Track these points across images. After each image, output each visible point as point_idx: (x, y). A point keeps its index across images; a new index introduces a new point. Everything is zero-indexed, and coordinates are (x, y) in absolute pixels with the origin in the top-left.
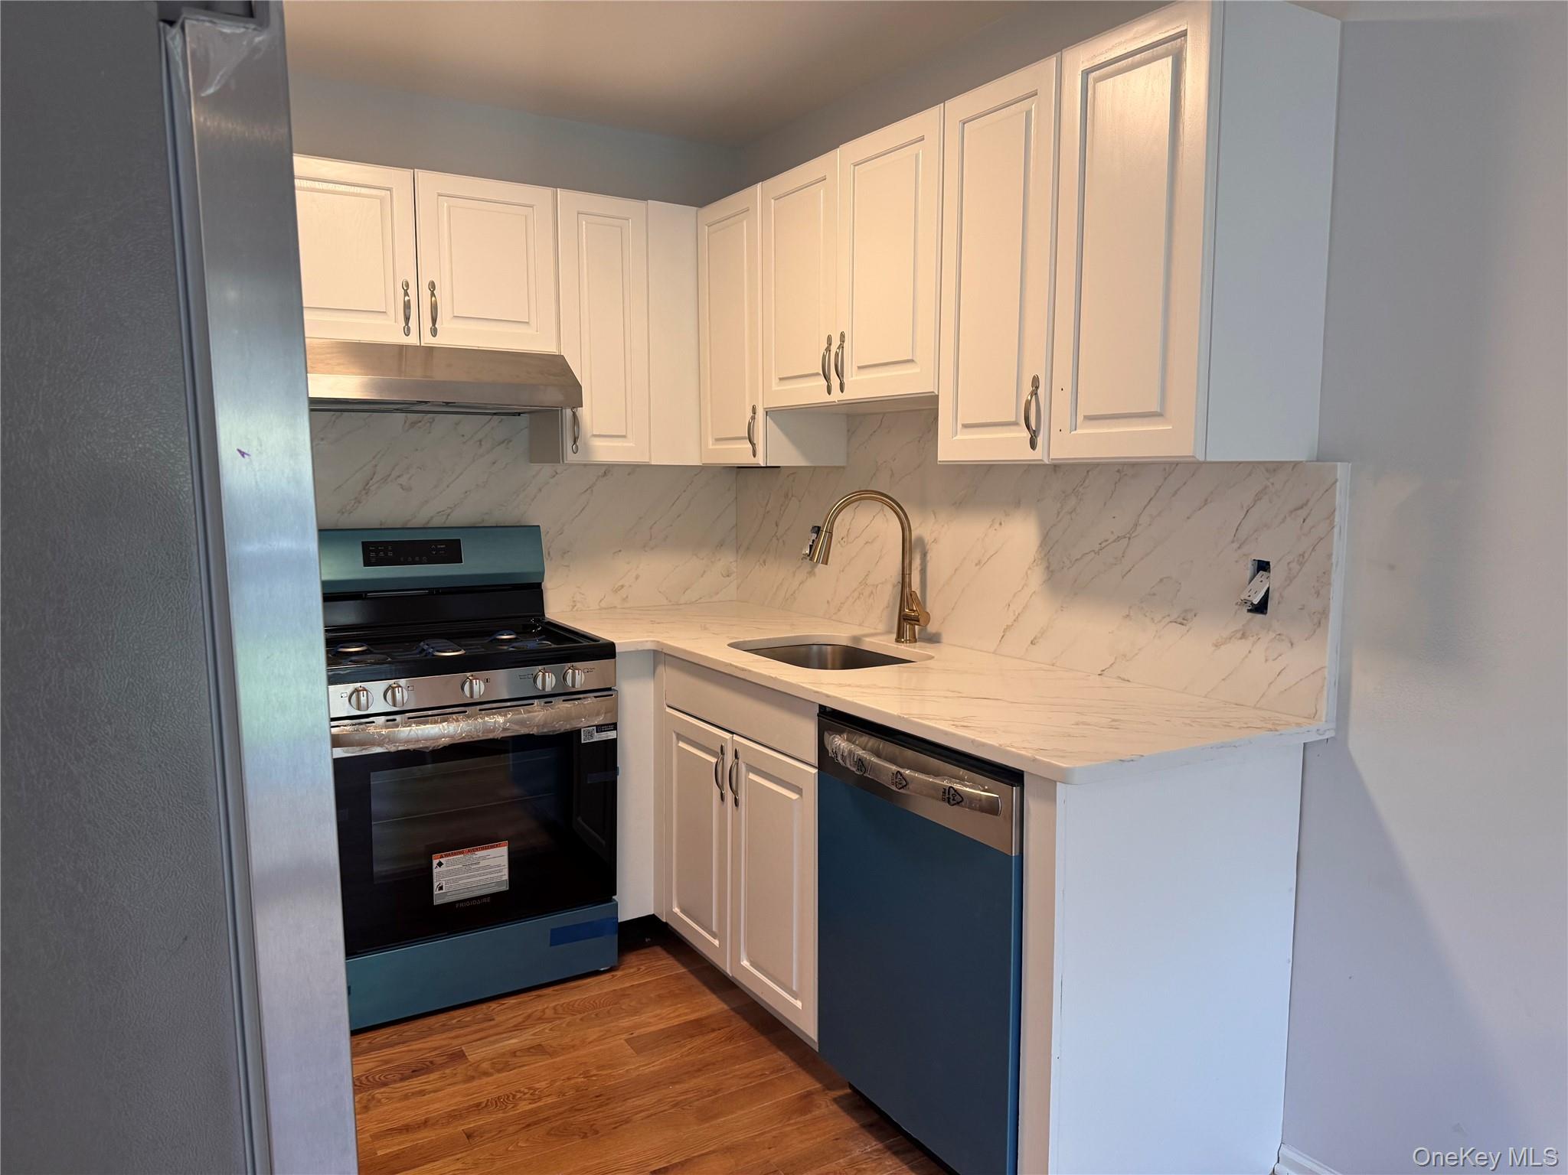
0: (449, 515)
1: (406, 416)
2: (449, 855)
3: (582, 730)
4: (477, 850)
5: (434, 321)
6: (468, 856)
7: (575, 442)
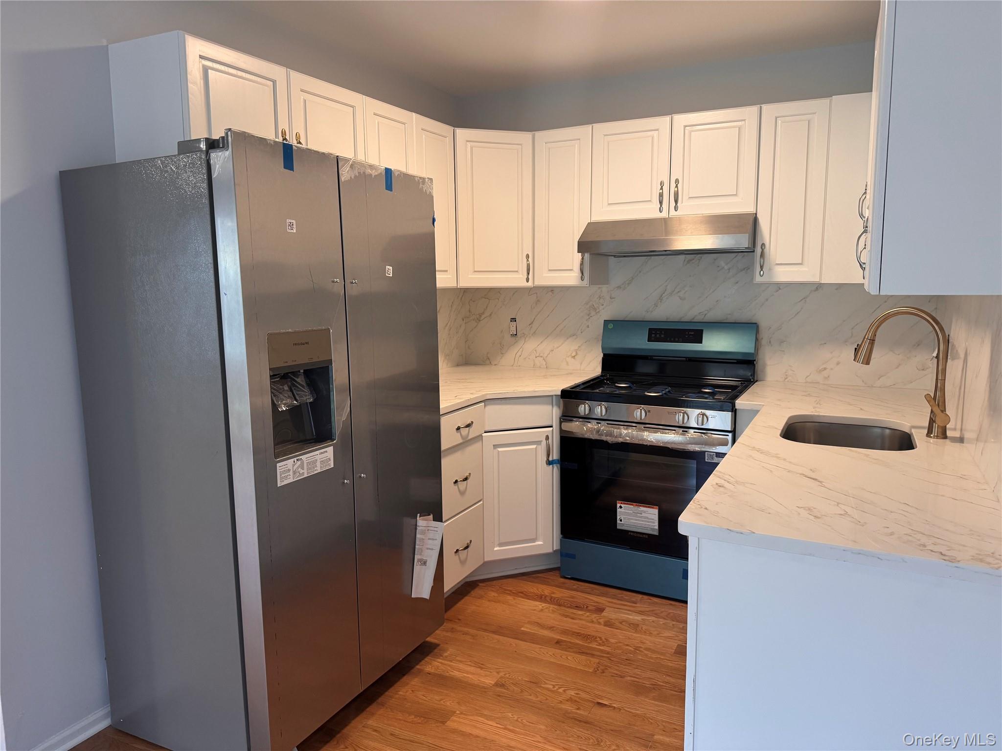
0: (706, 315)
1: (686, 257)
2: (627, 504)
3: (706, 453)
4: (641, 506)
5: (676, 201)
6: (636, 508)
7: (762, 270)
